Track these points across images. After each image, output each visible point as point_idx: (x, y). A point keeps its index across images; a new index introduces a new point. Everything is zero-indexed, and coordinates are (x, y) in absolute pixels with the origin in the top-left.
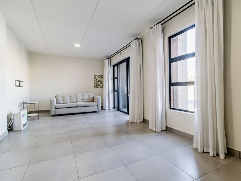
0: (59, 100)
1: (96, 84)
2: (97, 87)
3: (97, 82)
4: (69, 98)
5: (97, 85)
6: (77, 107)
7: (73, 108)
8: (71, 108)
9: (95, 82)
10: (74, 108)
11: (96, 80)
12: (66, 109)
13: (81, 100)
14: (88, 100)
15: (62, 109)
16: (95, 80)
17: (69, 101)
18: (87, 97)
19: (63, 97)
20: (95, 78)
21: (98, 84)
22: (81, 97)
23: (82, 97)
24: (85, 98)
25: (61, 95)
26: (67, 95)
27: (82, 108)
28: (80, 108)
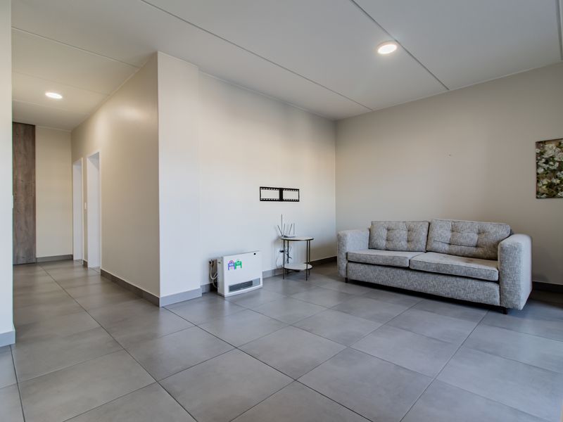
0: (375, 238)
1: (545, 182)
2: (551, 196)
3: (554, 171)
4: (404, 233)
5: (550, 186)
6: (408, 269)
7: (393, 270)
8: (388, 269)
9: (541, 171)
10: (399, 271)
11: (546, 162)
12: (372, 267)
13: (447, 247)
14: (474, 251)
15: (362, 267)
16: (538, 166)
17: (404, 244)
18: (474, 238)
19: (388, 230)
20: (541, 154)
21: (557, 181)
22: (449, 235)
23: (453, 236)
24: (462, 241)
25: (385, 222)
26: (401, 223)
27: (426, 275)
28: (420, 274)
